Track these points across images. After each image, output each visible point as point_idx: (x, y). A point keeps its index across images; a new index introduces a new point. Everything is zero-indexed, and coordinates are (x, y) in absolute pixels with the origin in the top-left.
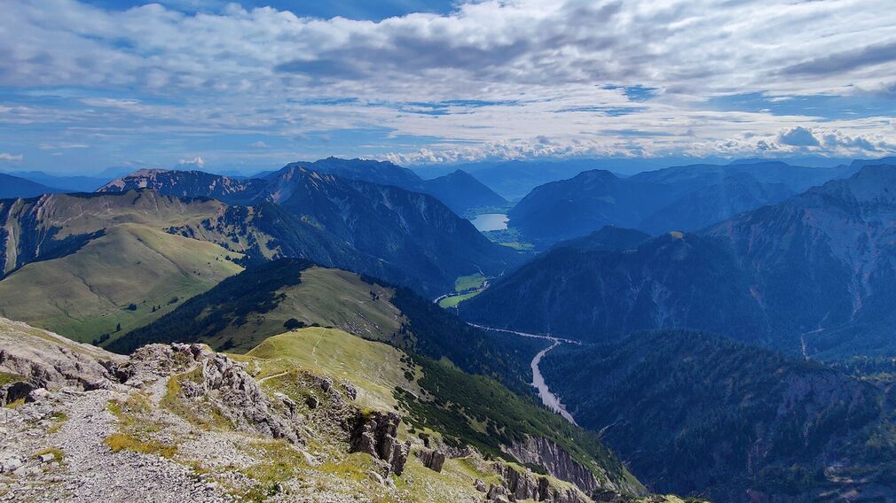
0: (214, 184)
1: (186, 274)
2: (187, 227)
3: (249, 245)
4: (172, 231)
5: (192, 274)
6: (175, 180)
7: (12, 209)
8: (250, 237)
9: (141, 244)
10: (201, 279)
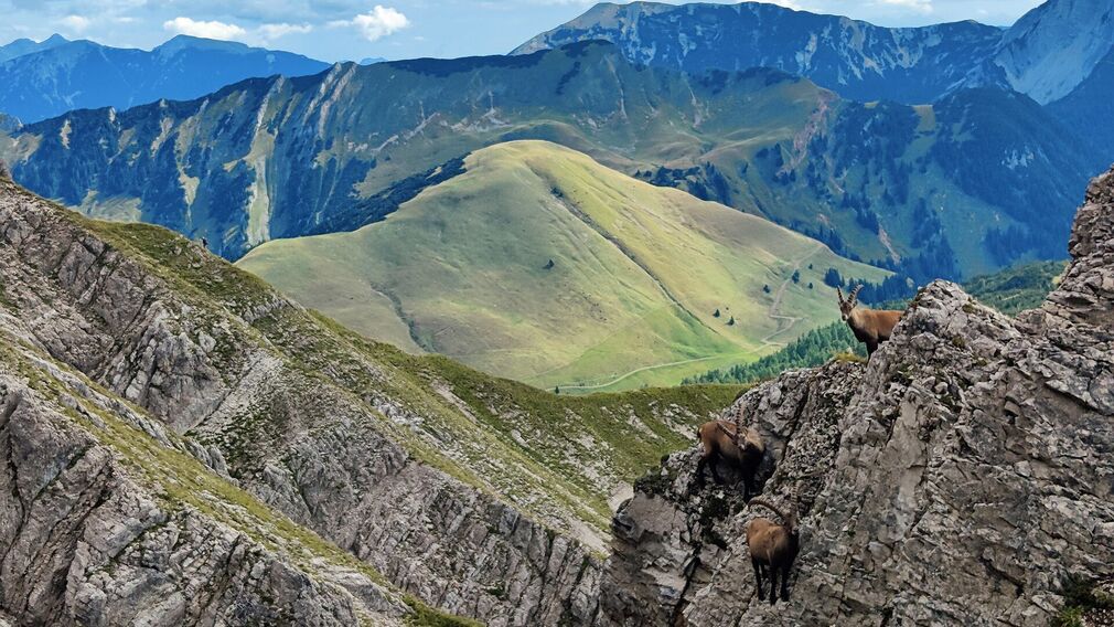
0: (812, 46)
1: (690, 319)
2: (710, 168)
3: (916, 244)
4: (661, 178)
5: (710, 321)
6: (691, 34)
7: (264, 107)
8: (920, 213)
9: (560, 205)
10: (735, 340)
